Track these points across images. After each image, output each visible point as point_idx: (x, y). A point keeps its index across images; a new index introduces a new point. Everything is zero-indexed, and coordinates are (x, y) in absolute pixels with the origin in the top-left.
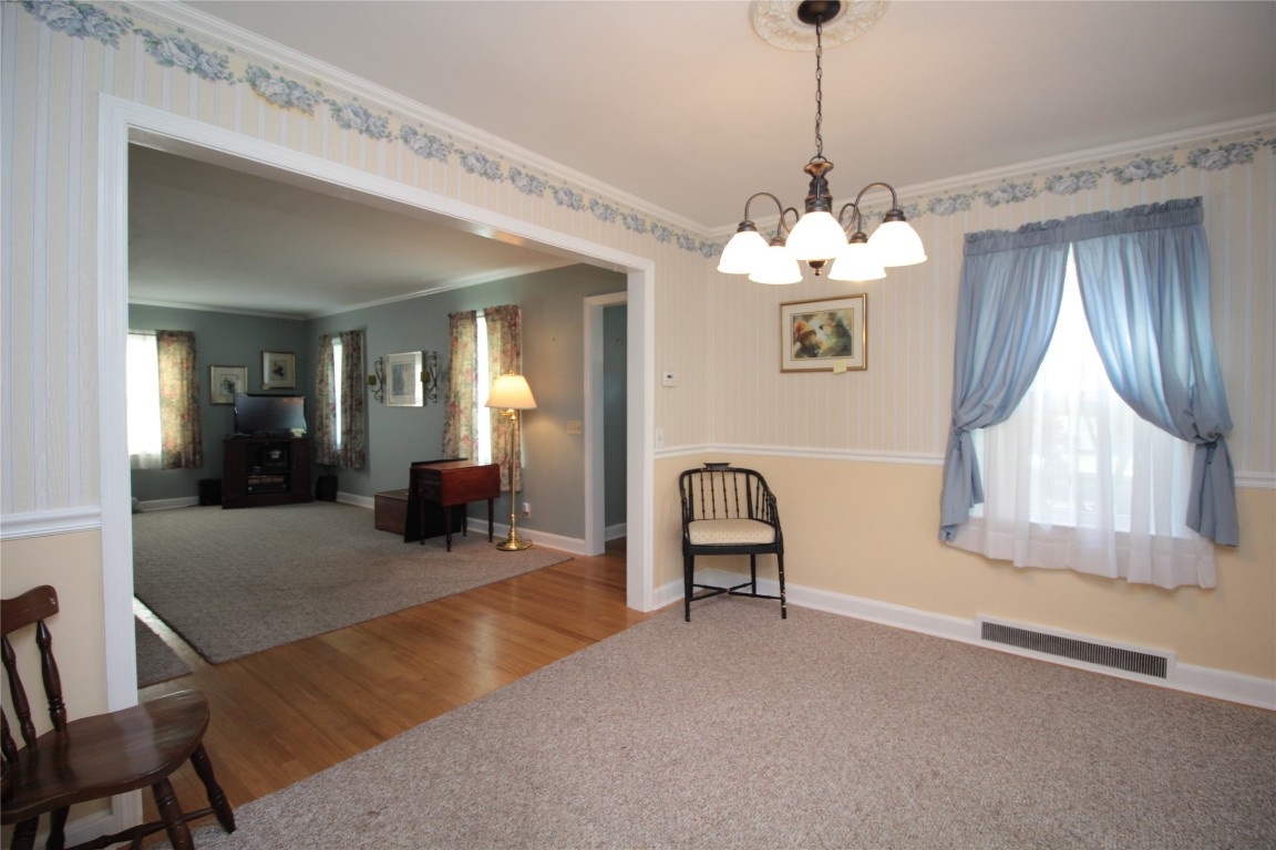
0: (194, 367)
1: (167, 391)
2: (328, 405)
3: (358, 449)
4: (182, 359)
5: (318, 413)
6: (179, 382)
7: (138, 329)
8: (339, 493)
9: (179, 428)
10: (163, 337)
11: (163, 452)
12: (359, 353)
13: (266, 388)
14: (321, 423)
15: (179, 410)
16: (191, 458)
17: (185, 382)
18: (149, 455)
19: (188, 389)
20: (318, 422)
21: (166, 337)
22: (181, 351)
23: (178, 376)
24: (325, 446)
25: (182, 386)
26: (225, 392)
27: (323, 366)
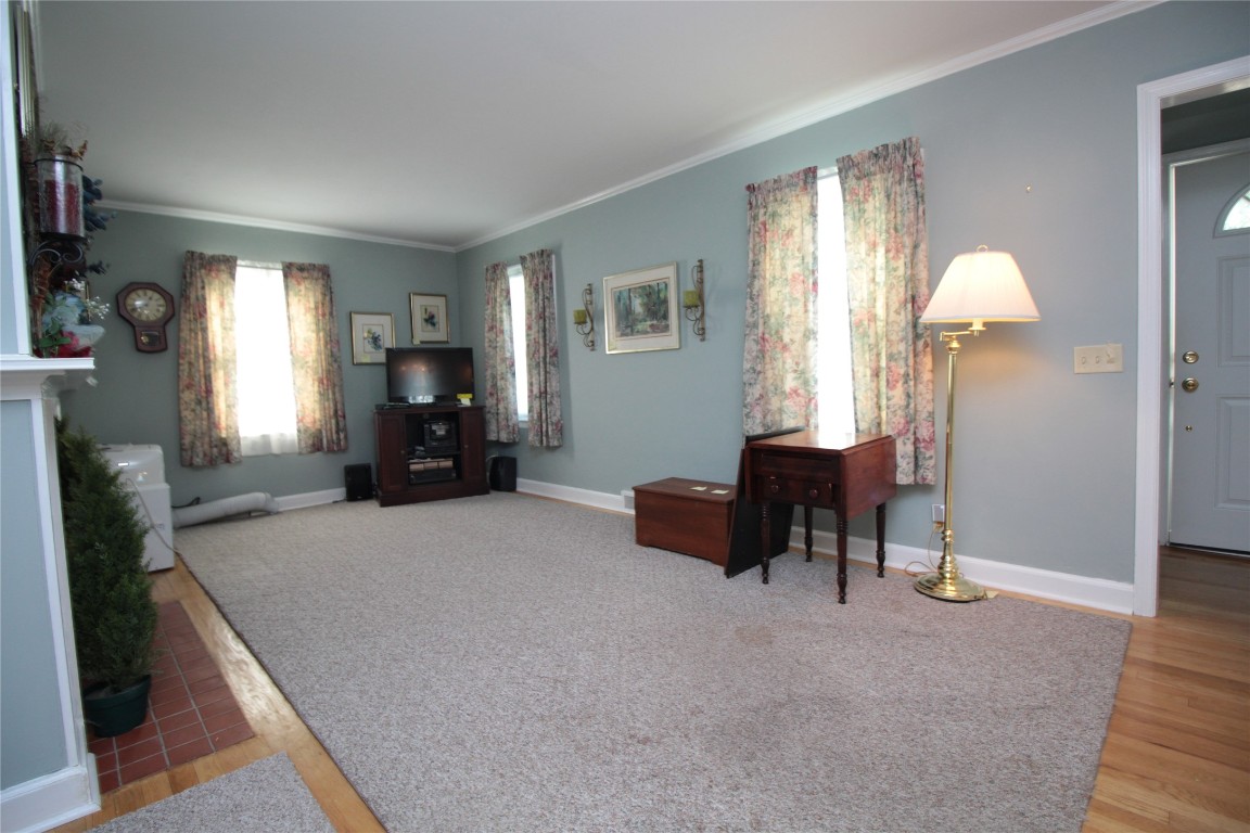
0: (331, 314)
1: (300, 347)
2: (504, 360)
3: (555, 419)
4: (316, 303)
5: (489, 372)
6: (314, 335)
7: (259, 260)
8: (519, 480)
9: (317, 397)
10: (289, 270)
11: (299, 431)
12: (551, 282)
13: (417, 342)
14: (495, 385)
15: (316, 373)
16: (335, 437)
17: (321, 334)
18: (282, 435)
19: (326, 343)
20: (489, 385)
21: (295, 271)
22: (315, 291)
23: (313, 327)
24: (502, 417)
25: (318, 339)
26: (369, 348)
27: (494, 308)
